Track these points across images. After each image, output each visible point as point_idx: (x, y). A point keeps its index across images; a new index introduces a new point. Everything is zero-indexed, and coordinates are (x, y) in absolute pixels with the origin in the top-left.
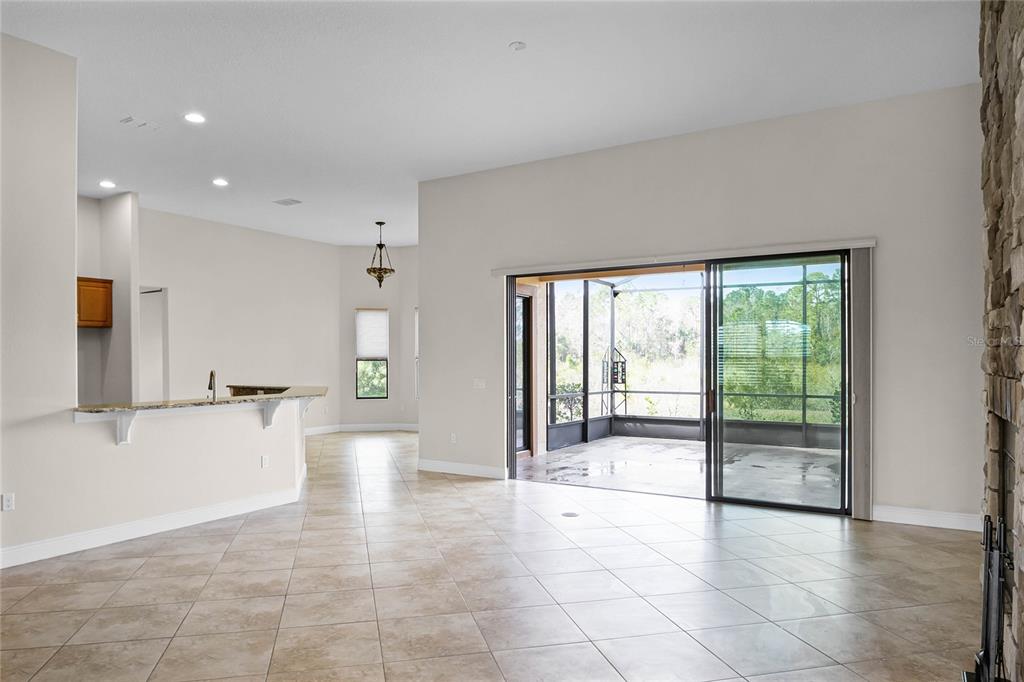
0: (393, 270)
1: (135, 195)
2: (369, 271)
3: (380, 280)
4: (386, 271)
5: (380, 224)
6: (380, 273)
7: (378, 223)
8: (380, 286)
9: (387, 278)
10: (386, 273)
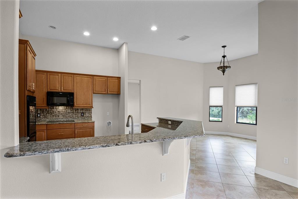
0: (230, 67)
1: (127, 43)
2: (218, 68)
3: (224, 72)
4: (227, 67)
5: (224, 47)
6: (223, 69)
7: (223, 47)
8: (224, 74)
9: (227, 70)
10: (227, 68)
